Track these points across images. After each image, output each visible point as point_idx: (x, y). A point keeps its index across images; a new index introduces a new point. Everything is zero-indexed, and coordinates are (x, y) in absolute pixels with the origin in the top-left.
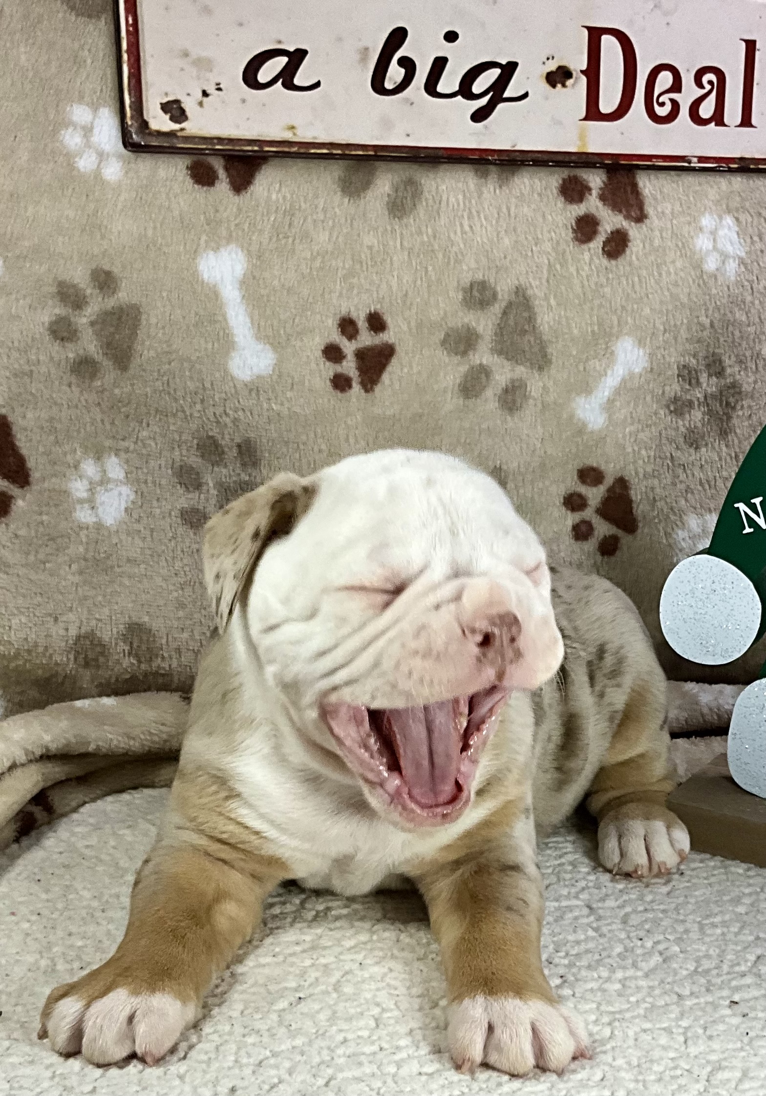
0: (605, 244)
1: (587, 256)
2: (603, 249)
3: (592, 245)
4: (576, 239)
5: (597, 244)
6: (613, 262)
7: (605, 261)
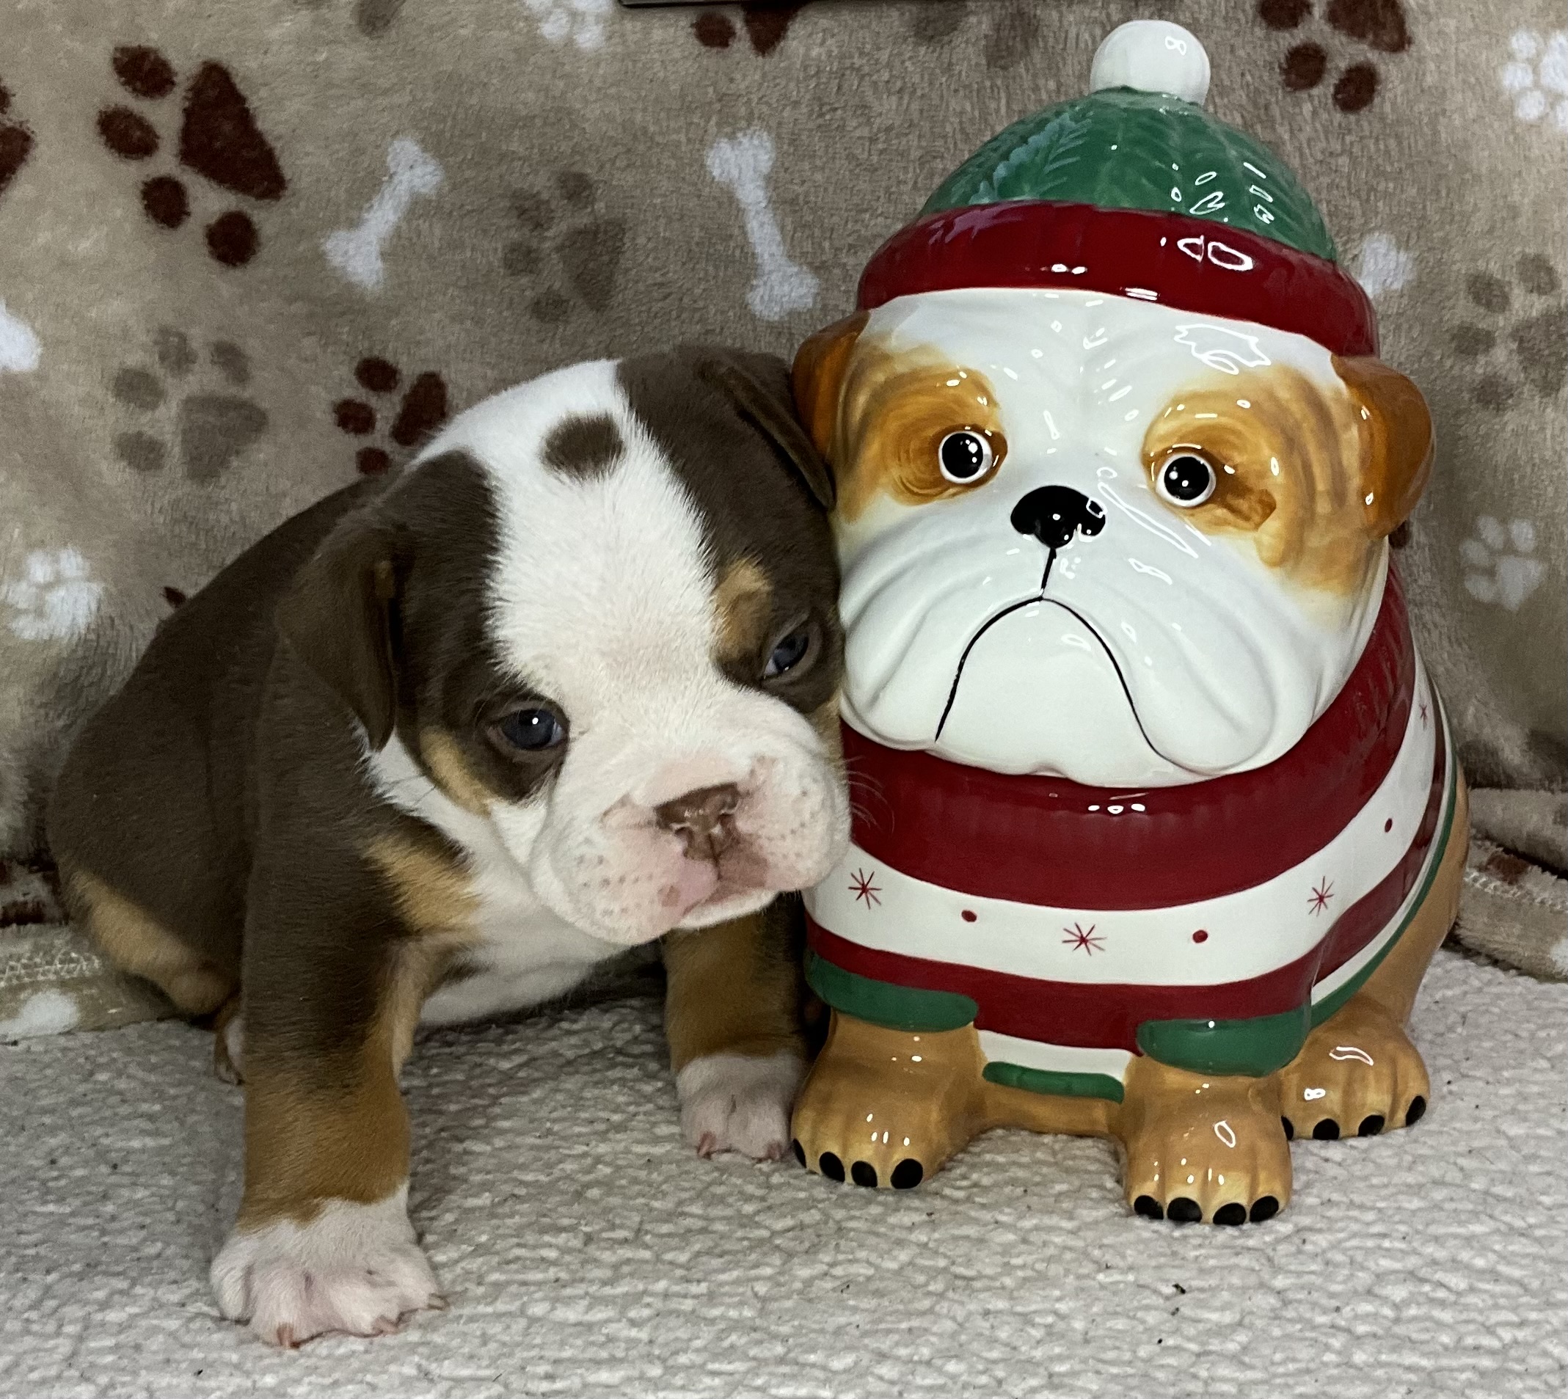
0: (1339, 89)
1: (1307, 108)
2: (1335, 96)
3: (1315, 91)
4: (1288, 83)
5: (1324, 90)
6: (1352, 118)
7: (1338, 116)
